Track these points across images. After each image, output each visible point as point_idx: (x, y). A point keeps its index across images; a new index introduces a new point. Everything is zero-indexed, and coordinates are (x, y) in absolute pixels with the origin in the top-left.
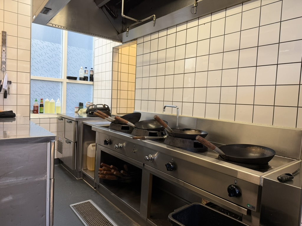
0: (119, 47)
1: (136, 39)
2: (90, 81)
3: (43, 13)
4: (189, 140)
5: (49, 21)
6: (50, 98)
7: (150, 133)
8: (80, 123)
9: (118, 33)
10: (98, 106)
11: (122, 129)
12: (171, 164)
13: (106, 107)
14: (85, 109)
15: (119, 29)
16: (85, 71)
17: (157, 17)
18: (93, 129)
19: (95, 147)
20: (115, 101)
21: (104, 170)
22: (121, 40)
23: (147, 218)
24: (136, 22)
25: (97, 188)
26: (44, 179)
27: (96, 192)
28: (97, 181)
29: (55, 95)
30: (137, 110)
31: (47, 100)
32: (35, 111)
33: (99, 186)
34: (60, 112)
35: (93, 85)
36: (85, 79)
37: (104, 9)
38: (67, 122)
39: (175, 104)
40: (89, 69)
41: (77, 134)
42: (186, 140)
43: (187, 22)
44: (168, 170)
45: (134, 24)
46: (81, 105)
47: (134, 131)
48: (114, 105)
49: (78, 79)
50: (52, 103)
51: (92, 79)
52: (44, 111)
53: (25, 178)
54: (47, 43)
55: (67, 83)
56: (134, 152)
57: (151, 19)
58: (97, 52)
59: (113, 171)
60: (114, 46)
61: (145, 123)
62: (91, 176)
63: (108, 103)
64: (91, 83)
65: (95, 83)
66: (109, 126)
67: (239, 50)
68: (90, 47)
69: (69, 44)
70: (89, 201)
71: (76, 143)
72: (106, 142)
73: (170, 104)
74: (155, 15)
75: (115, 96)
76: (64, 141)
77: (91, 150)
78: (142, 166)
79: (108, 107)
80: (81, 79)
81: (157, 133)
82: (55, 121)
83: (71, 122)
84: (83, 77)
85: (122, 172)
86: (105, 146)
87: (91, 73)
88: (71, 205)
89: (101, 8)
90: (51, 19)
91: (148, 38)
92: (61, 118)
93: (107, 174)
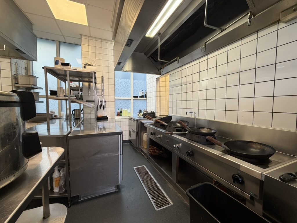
0: (160, 78)
1: (169, 72)
2: (145, 97)
3: (118, 65)
4: (202, 136)
5: (122, 68)
6: (125, 108)
7: (177, 130)
8: (139, 121)
9: (159, 70)
10: (148, 112)
11: (161, 126)
12: (189, 152)
13: (153, 112)
14: (142, 114)
15: (159, 68)
16: (142, 92)
17: (180, 58)
18: (145, 126)
19: (146, 135)
20: (158, 109)
21: (151, 149)
22: (160, 74)
23: (176, 182)
24: (167, 63)
25: (148, 158)
26: (117, 154)
27: (148, 161)
28: (148, 155)
29: (128, 107)
30: (170, 114)
32: (118, 115)
33: (149, 158)
34: (130, 115)
35: (146, 100)
36: (142, 97)
37: (150, 58)
38: (134, 121)
39: (193, 111)
40: (144, 91)
41: (137, 128)
42: (200, 136)
43: (200, 58)
44: (188, 156)
45: (166, 64)
46: (140, 111)
47: (167, 128)
48: (158, 111)
49: (139, 97)
50: (126, 111)
51: (146, 97)
52: (122, 115)
53: (108, 154)
54: (123, 79)
55: (133, 99)
56: (167, 141)
57: (176, 60)
58: (148, 81)
59: (156, 150)
60: (156, 78)
61: (175, 123)
62: (145, 151)
63: (154, 110)
64: (145, 99)
65: (147, 99)
66: (153, 124)
67: (240, 72)
68: (145, 79)
69: (134, 79)
70: (144, 166)
71: (137, 133)
72: (152, 134)
73: (190, 111)
74: (178, 57)
75: (158, 106)
76: (132, 131)
77: (145, 136)
78: (172, 150)
79: (154, 112)
80: (140, 97)
81: (181, 130)
82: (128, 120)
83: (135, 121)
84: (141, 96)
85: (161, 151)
86: (151, 135)
87: (145, 93)
88: (134, 168)
89: (149, 57)
90: (122, 67)
91: (176, 71)
92: (131, 119)
93: (153, 152)
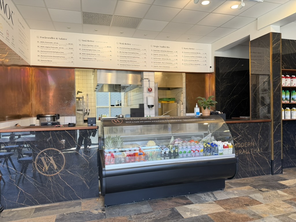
0: (126, 94)
6: (104, 114)
16: (118, 102)
29: (107, 113)
31: (104, 115)
32: (99, 119)
35: (121, 107)
55: (111, 108)
58: (122, 94)
84: (117, 105)
87: (121, 103)
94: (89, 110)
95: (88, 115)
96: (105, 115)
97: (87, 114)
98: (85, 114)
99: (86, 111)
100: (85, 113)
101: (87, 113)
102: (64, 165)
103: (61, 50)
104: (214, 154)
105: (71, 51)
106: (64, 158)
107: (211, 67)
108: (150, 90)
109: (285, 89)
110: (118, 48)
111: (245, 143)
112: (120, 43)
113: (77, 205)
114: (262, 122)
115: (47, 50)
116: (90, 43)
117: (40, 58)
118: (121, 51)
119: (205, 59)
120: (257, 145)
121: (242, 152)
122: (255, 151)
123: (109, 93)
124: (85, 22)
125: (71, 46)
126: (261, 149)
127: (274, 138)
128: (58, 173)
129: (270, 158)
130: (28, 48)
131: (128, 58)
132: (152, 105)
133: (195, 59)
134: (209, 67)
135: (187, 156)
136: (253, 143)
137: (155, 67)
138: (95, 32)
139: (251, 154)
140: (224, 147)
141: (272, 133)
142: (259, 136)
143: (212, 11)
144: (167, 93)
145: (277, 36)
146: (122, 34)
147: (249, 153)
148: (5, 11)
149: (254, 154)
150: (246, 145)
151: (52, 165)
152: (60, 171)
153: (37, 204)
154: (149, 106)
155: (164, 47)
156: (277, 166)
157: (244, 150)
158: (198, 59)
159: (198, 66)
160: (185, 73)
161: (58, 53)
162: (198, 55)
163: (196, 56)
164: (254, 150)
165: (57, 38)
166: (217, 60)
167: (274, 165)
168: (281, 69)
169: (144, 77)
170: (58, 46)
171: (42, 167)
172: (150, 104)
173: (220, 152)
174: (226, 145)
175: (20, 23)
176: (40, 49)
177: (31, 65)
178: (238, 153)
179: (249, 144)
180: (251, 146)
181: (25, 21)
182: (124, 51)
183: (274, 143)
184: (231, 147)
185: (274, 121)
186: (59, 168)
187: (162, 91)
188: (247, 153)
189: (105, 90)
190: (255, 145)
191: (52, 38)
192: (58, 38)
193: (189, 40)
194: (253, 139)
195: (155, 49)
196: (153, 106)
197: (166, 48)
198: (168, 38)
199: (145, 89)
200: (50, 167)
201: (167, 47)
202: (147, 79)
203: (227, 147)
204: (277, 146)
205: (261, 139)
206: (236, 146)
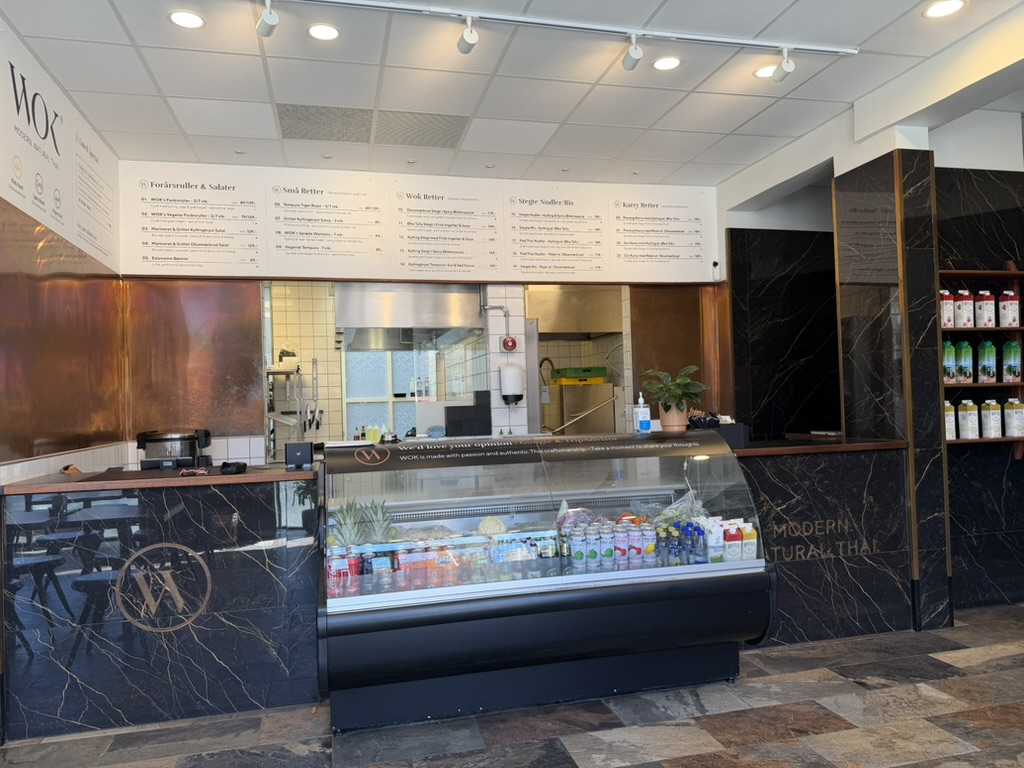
6: (373, 425)
16: (418, 383)
29: (381, 420)
31: (370, 427)
40: (423, 380)
49: (408, 395)
50: (375, 431)
51: (427, 393)
55: (394, 402)
64: (426, 398)
84: (415, 391)
87: (427, 385)
94: (321, 412)
95: (318, 428)
96: (376, 427)
97: (314, 426)
98: (308, 427)
99: (310, 417)
100: (307, 423)
101: (315, 422)
102: (207, 598)
103: (218, 224)
104: (691, 561)
105: (248, 225)
106: (208, 574)
107: (715, 264)
108: (510, 344)
109: (957, 337)
110: (401, 209)
111: (817, 522)
112: (409, 196)
113: (247, 728)
114: (874, 450)
115: (171, 225)
116: (309, 199)
117: (149, 252)
118: (414, 220)
119: (696, 238)
120: (860, 527)
121: (805, 554)
122: (853, 551)
123: (389, 353)
124: (287, 133)
125: (248, 210)
126: (875, 541)
127: (919, 504)
128: (188, 622)
129: (906, 571)
130: (109, 222)
131: (433, 241)
132: (518, 393)
133: (661, 240)
134: (711, 265)
135: (601, 568)
136: (843, 522)
137: (524, 270)
138: (326, 161)
139: (837, 560)
140: (727, 536)
141: (911, 486)
142: (867, 499)
143: (697, 87)
144: (582, 350)
145: (916, 161)
146: (411, 166)
147: (833, 556)
148: (31, 117)
149: (848, 559)
150: (819, 530)
151: (168, 596)
152: (195, 616)
153: (124, 725)
154: (506, 398)
155: (553, 202)
156: (935, 599)
157: (812, 547)
158: (672, 238)
159: (672, 261)
160: (627, 287)
161: (206, 234)
162: (673, 226)
163: (663, 228)
164: (850, 547)
165: (203, 186)
166: (738, 239)
167: (923, 598)
168: (938, 271)
169: (491, 302)
170: (208, 212)
171: (136, 605)
172: (510, 391)
173: (712, 553)
174: (733, 531)
175: (83, 145)
176: (149, 222)
177: (122, 272)
178: (794, 558)
179: (831, 524)
180: (837, 531)
181: (102, 137)
182: (422, 221)
183: (918, 521)
184: (749, 536)
185: (916, 447)
186: (192, 605)
187: (567, 343)
188: (823, 557)
189: (373, 346)
190: (853, 528)
191: (188, 186)
192: (207, 186)
193: (635, 177)
194: (844, 509)
195: (526, 209)
196: (519, 398)
197: (563, 206)
198: (564, 174)
199: (494, 343)
200: (162, 605)
201: (566, 202)
202: (501, 308)
203: (739, 536)
204: (930, 533)
205: (871, 506)
206: (783, 532)
